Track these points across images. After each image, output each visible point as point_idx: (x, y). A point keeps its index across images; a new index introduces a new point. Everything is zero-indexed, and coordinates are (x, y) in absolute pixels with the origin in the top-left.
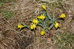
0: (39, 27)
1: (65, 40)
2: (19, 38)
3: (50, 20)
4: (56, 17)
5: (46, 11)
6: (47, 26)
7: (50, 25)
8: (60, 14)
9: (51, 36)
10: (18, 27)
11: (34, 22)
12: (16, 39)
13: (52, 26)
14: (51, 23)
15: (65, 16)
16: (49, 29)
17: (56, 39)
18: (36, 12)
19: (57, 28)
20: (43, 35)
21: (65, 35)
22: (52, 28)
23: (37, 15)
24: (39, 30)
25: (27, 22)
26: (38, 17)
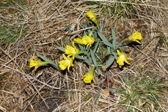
0: (80, 64)
1: (141, 93)
2: (33, 90)
3: (106, 46)
4: (121, 37)
5: (95, 25)
6: (98, 61)
7: (107, 57)
8: (129, 31)
9: (109, 84)
10: (31, 64)
11: (67, 52)
12: (26, 93)
13: (111, 60)
14: (109, 53)
15: (140, 38)
16: (104, 68)
17: (120, 92)
18: (73, 27)
19: (123, 66)
20: (89, 84)
21: (142, 82)
22: (112, 65)
23: (74, 36)
24: (81, 70)
25: (51, 52)
26: (78, 40)
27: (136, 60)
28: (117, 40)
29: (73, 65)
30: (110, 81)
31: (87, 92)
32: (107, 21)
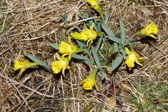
0: (79, 66)
1: (157, 103)
2: (18, 98)
3: (112, 42)
4: (132, 29)
5: (98, 15)
6: (102, 61)
7: (114, 56)
8: (142, 21)
9: (116, 91)
10: (15, 66)
11: (61, 51)
12: (10, 102)
14: (116, 50)
15: (156, 31)
16: (110, 69)
17: (130, 101)
19: (133, 68)
20: (90, 91)
21: (159, 88)
22: (120, 66)
23: (72, 28)
25: (42, 49)
26: (75, 35)
27: (151, 59)
28: (127, 33)
29: (69, 68)
30: (117, 87)
31: (87, 101)
32: (114, 8)
